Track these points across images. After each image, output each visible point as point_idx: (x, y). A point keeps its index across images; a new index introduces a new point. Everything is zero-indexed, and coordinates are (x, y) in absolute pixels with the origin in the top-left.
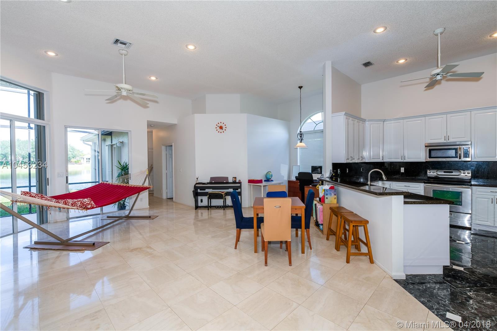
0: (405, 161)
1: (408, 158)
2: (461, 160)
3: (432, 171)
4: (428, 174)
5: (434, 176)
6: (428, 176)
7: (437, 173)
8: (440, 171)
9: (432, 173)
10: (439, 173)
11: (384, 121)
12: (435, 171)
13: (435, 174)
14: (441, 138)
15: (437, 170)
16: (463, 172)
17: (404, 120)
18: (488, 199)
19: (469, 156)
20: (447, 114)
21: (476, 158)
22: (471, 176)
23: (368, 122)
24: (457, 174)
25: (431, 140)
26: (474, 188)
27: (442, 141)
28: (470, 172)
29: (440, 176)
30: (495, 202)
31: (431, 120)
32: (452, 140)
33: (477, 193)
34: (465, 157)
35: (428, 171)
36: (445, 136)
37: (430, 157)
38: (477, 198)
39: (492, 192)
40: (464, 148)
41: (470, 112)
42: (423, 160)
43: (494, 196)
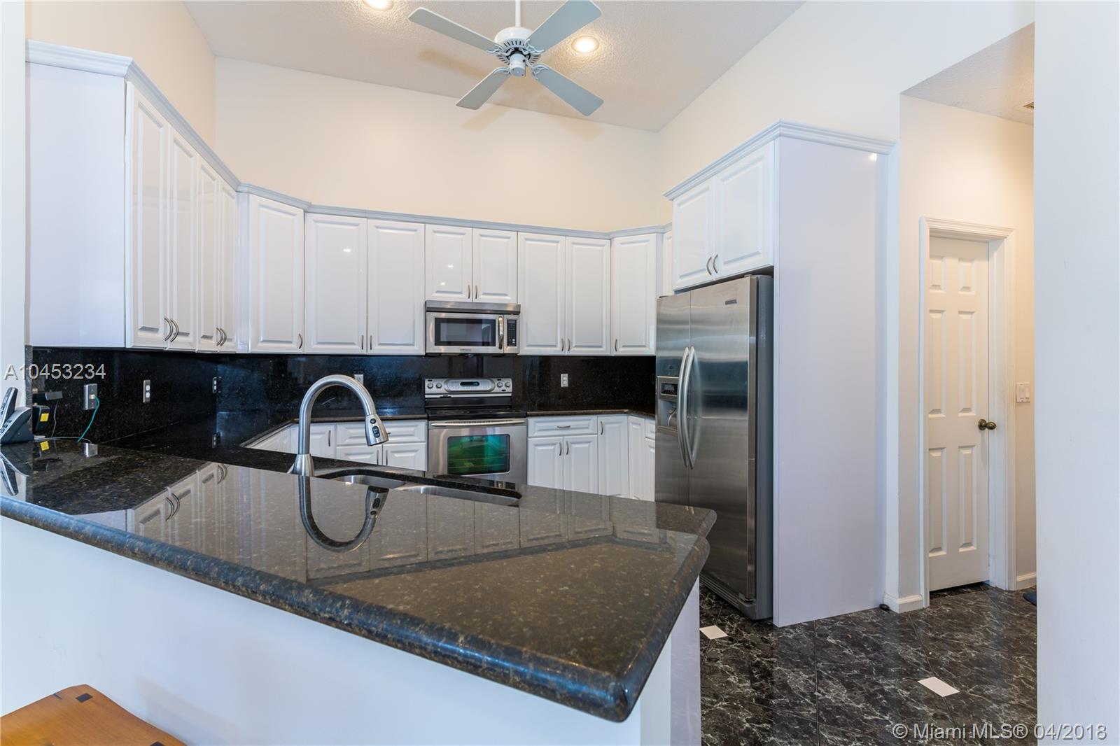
0: (369, 352)
1: (381, 344)
2: (501, 351)
3: (435, 382)
4: (426, 392)
5: (439, 396)
6: (426, 396)
7: (446, 387)
8: (452, 383)
9: (434, 390)
10: (452, 389)
11: (306, 207)
12: (442, 382)
13: (442, 390)
14: (460, 291)
15: (445, 380)
16: (498, 382)
17: (369, 220)
18: (554, 444)
19: (515, 341)
20: (472, 227)
21: (526, 348)
22: (511, 391)
23: (248, 193)
24: (488, 389)
25: (438, 292)
26: (531, 420)
27: (463, 298)
28: (510, 382)
29: (452, 396)
30: (564, 450)
31: (438, 235)
32: (482, 299)
33: (536, 434)
34: (510, 344)
35: (427, 383)
36: (469, 286)
37: (438, 342)
38: (536, 445)
39: (560, 428)
40: (508, 320)
41: (516, 233)
42: (418, 350)
43: (563, 436)
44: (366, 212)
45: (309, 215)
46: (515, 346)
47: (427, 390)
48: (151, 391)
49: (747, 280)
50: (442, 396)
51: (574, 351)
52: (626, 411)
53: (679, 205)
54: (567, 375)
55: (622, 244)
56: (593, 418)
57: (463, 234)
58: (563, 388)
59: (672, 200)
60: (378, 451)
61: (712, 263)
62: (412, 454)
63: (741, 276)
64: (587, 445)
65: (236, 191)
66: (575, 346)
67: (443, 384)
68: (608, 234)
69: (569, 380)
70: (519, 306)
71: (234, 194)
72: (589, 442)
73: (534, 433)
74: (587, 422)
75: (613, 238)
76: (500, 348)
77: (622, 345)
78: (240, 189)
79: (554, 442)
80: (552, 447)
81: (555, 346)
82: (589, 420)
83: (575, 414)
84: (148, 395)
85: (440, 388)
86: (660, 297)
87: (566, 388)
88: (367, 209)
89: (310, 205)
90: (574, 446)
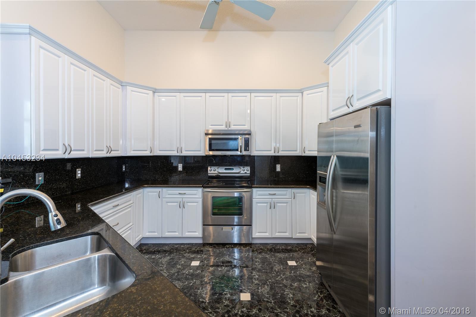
0: (181, 155)
1: (186, 151)
2: (241, 154)
3: (213, 168)
4: (209, 173)
5: (215, 175)
6: (209, 175)
7: (218, 171)
8: (221, 168)
9: (212, 172)
10: (220, 171)
11: (154, 90)
12: (216, 168)
13: (216, 172)
14: (222, 124)
15: (218, 167)
16: (243, 168)
17: (181, 94)
18: (267, 203)
19: (249, 149)
20: (228, 93)
21: (255, 152)
22: (250, 173)
23: (126, 86)
24: (238, 172)
25: (211, 125)
26: (254, 190)
27: (223, 128)
28: (249, 168)
29: (221, 175)
30: (272, 206)
31: (211, 98)
32: (233, 128)
33: (257, 197)
34: (245, 150)
35: (209, 168)
36: (226, 122)
37: (210, 149)
38: (257, 203)
39: (270, 194)
40: (245, 138)
41: (250, 94)
42: (202, 153)
43: (272, 199)
44: (179, 90)
45: (156, 94)
46: (249, 151)
47: (209, 172)
48: (81, 173)
49: (369, 110)
50: (216, 175)
51: (281, 153)
52: (308, 187)
53: (332, 66)
54: (280, 165)
55: (308, 94)
56: (289, 190)
57: (224, 96)
58: (278, 172)
59: (328, 64)
60: (180, 202)
61: (349, 101)
62: (196, 204)
63: (366, 108)
64: (285, 204)
65: (121, 86)
66: (282, 151)
67: (216, 169)
68: (301, 90)
69: (281, 168)
70: (250, 131)
71: (120, 86)
72: (287, 203)
73: (256, 196)
74: (285, 192)
75: (304, 91)
76: (241, 152)
77: (307, 150)
78: (123, 84)
79: (267, 202)
80: (266, 204)
81: (270, 151)
82: (287, 191)
83: (278, 188)
84: (79, 175)
85: (215, 171)
86: (320, 124)
87: (279, 172)
88: (179, 89)
89: (156, 89)
90: (278, 204)
